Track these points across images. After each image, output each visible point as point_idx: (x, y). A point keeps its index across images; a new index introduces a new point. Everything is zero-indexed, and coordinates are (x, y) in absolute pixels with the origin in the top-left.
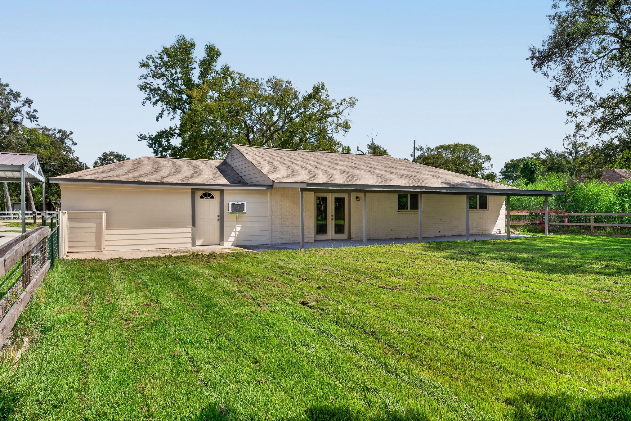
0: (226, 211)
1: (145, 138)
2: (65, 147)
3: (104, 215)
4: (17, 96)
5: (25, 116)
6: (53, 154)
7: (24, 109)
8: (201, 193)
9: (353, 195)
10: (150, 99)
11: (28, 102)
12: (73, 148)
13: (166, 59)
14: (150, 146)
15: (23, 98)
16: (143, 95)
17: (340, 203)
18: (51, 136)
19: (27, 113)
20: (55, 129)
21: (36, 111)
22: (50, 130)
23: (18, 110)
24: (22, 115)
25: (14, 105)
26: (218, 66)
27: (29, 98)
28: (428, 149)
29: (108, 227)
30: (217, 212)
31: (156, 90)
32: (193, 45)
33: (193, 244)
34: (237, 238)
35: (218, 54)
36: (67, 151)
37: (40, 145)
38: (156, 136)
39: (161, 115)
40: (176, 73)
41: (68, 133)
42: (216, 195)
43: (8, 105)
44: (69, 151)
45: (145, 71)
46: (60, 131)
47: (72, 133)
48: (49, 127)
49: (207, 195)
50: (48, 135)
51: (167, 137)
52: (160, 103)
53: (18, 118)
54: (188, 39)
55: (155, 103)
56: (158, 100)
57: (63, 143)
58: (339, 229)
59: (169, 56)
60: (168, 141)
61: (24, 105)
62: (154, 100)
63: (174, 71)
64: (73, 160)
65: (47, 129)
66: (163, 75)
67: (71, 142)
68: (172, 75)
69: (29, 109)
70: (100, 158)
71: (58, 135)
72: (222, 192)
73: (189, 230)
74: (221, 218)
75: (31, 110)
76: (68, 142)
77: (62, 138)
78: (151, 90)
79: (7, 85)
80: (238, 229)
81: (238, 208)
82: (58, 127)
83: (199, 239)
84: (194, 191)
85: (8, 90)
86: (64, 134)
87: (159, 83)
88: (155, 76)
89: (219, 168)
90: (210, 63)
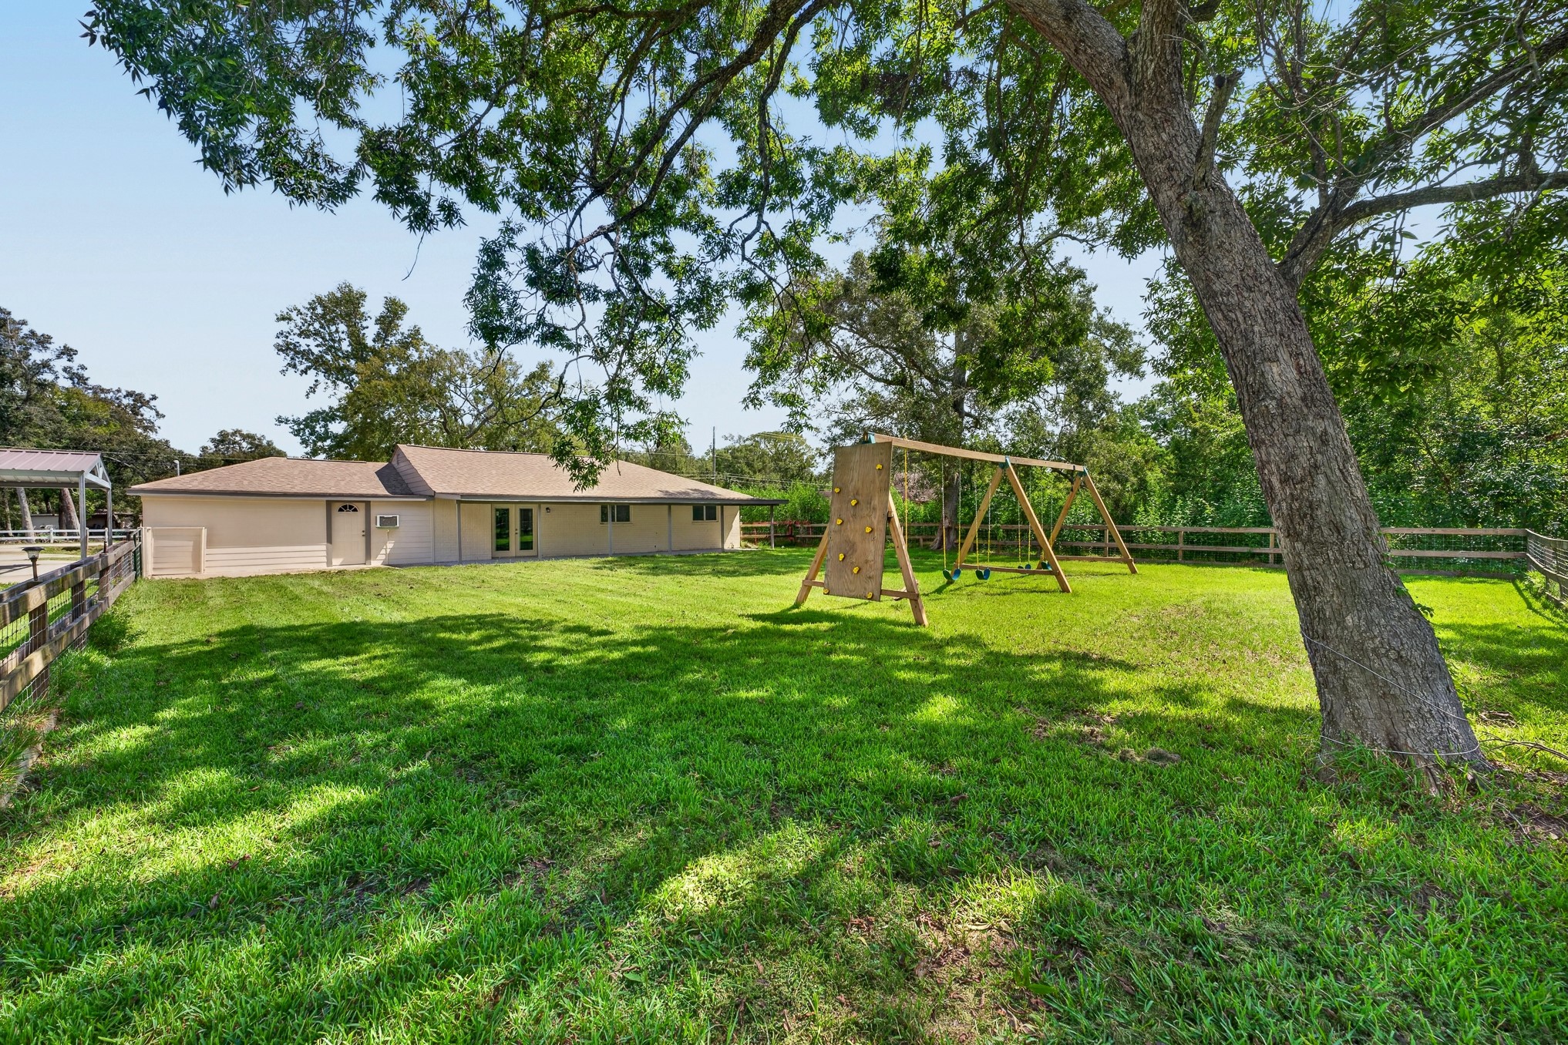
0: (373, 526)
1: (287, 421)
2: (141, 421)
3: (204, 532)
4: (44, 341)
5: (61, 373)
6: (118, 433)
7: (59, 365)
8: (340, 505)
9: (544, 507)
10: (295, 366)
11: (68, 352)
12: (158, 423)
13: (319, 310)
14: (297, 433)
15: (57, 344)
16: (282, 360)
17: (526, 516)
18: (111, 402)
19: (65, 370)
20: (119, 391)
21: (83, 368)
22: (109, 391)
23: (46, 365)
24: (55, 373)
25: (37, 356)
26: (405, 325)
27: (71, 346)
28: (740, 437)
29: (209, 544)
30: (362, 527)
31: (306, 354)
32: (363, 296)
33: (329, 563)
34: (389, 556)
35: (404, 309)
36: (145, 429)
37: (88, 418)
38: (306, 419)
39: (313, 390)
40: (337, 331)
41: (147, 398)
42: (361, 508)
43: (27, 356)
44: (151, 427)
45: (284, 326)
46: (129, 394)
47: (154, 398)
48: (106, 386)
49: (348, 507)
50: (105, 400)
51: (324, 420)
52: (312, 372)
53: (48, 377)
54: (355, 288)
55: (305, 372)
56: (309, 368)
57: (136, 414)
58: (526, 545)
59: (324, 307)
60: (325, 426)
61: (58, 357)
62: (303, 367)
63: (333, 328)
64: (156, 444)
65: (102, 391)
66: (317, 333)
67: (153, 413)
68: (330, 334)
69: (69, 364)
70: (213, 440)
71: (125, 401)
72: (368, 504)
73: (324, 547)
74: (367, 534)
75: (75, 366)
76: (147, 413)
77: (134, 406)
78: (297, 353)
79: (24, 323)
80: (390, 545)
81: (388, 522)
82: (126, 388)
83: (338, 557)
84: (329, 504)
85: (25, 330)
86: (139, 400)
87: (312, 344)
88: (304, 334)
89: (379, 473)
90: (390, 323)
